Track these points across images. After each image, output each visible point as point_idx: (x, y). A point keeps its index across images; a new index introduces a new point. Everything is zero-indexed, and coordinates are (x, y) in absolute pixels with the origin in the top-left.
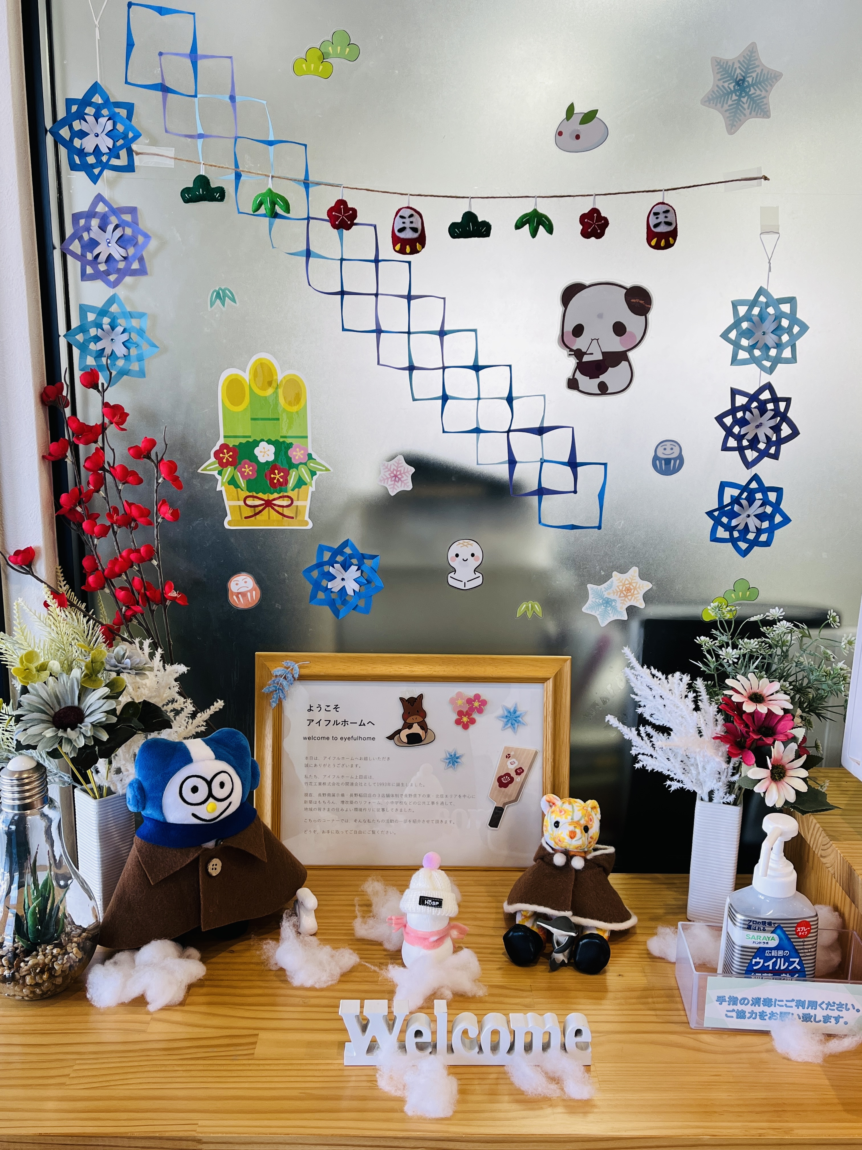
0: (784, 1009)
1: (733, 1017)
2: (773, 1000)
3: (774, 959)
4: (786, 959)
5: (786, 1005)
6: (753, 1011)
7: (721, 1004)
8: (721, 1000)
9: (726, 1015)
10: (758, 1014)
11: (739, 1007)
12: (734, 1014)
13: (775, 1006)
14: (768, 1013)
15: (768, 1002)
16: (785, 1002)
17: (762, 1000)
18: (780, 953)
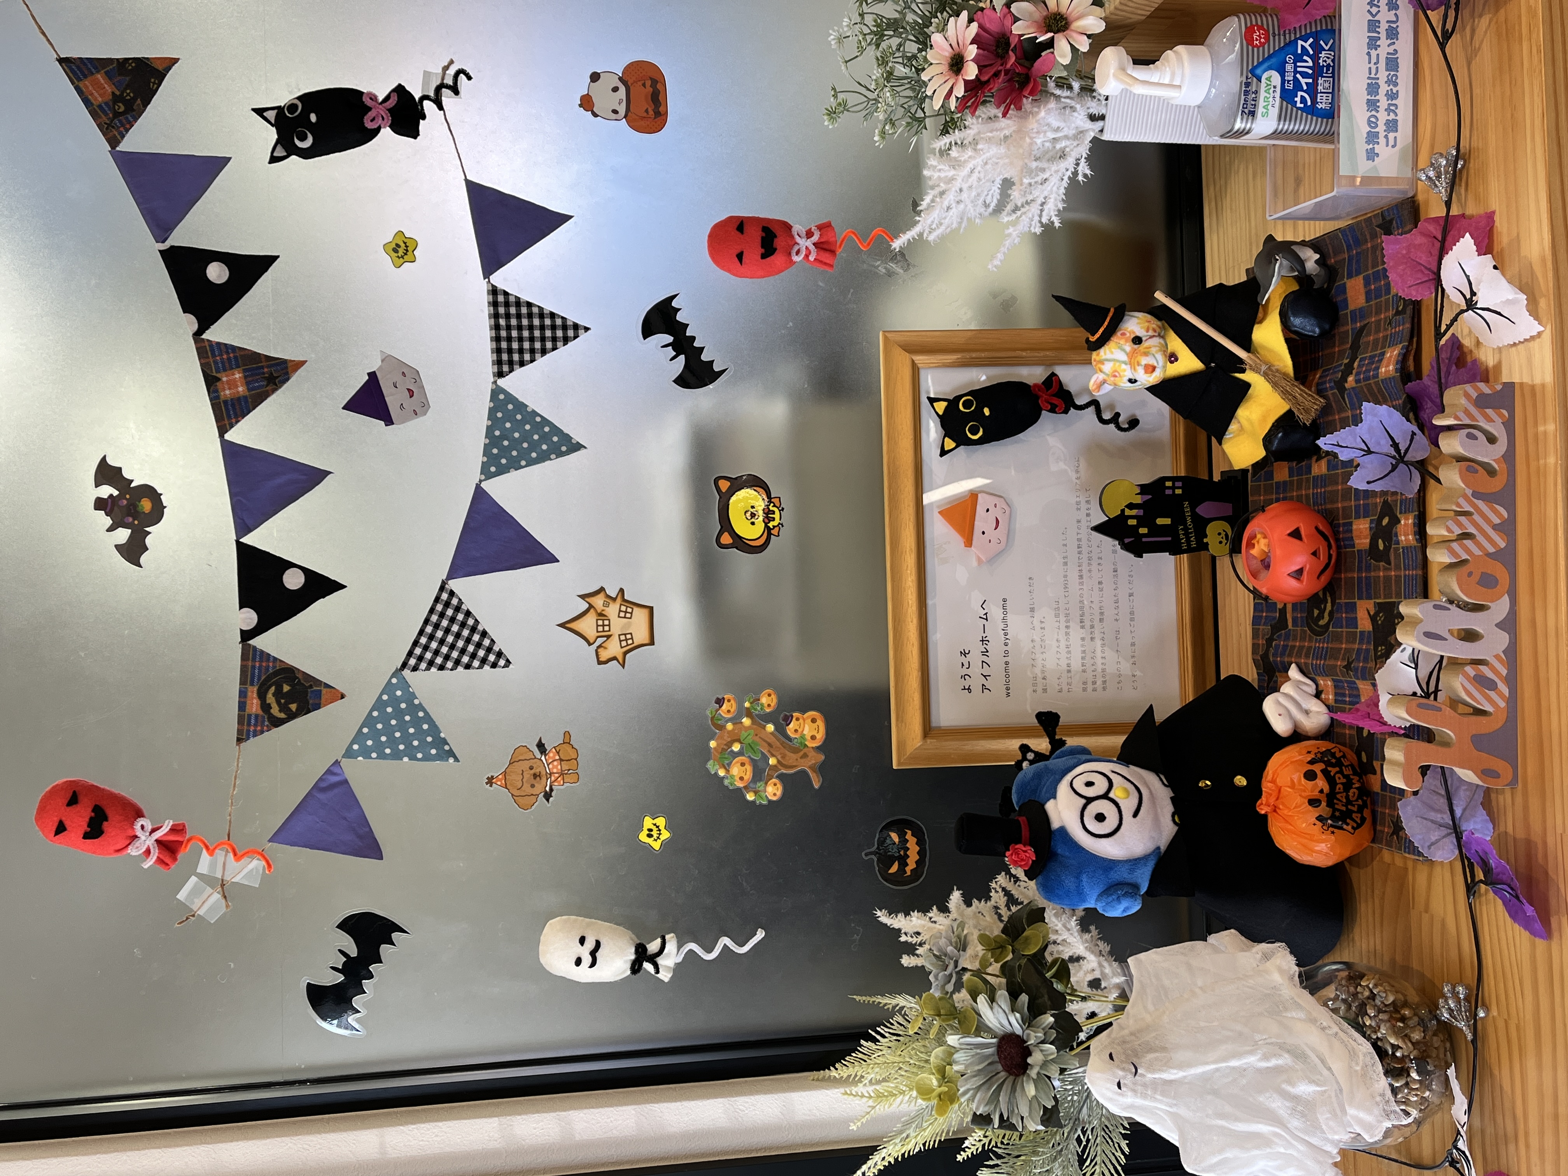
0: (1382, 65)
1: (1395, 137)
2: (1370, 81)
3: (1298, 76)
4: (1298, 58)
5: (1375, 64)
6: (1386, 110)
7: (1377, 155)
8: (1371, 155)
9: (1393, 147)
10: (1390, 102)
11: (1381, 128)
12: (1391, 136)
13: (1378, 79)
14: (1389, 88)
15: (1373, 88)
16: (1372, 65)
17: (1369, 97)
18: (1289, 67)
